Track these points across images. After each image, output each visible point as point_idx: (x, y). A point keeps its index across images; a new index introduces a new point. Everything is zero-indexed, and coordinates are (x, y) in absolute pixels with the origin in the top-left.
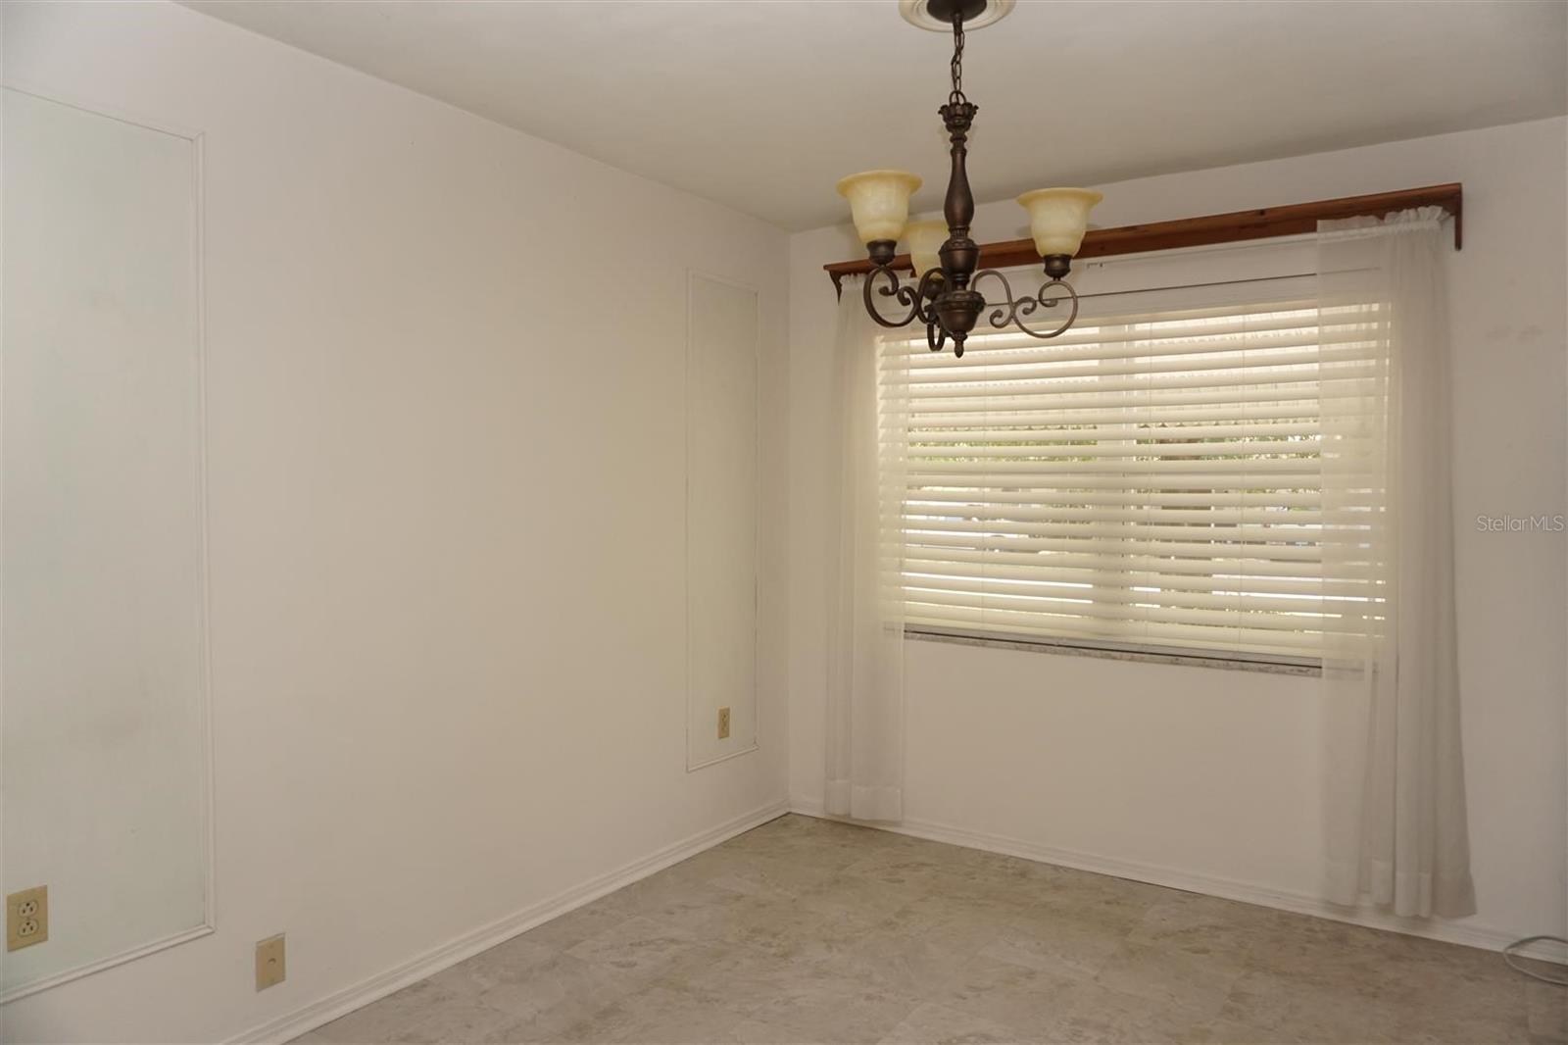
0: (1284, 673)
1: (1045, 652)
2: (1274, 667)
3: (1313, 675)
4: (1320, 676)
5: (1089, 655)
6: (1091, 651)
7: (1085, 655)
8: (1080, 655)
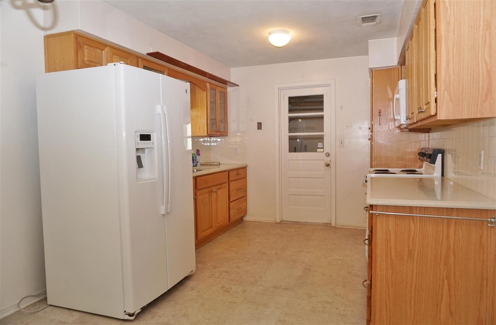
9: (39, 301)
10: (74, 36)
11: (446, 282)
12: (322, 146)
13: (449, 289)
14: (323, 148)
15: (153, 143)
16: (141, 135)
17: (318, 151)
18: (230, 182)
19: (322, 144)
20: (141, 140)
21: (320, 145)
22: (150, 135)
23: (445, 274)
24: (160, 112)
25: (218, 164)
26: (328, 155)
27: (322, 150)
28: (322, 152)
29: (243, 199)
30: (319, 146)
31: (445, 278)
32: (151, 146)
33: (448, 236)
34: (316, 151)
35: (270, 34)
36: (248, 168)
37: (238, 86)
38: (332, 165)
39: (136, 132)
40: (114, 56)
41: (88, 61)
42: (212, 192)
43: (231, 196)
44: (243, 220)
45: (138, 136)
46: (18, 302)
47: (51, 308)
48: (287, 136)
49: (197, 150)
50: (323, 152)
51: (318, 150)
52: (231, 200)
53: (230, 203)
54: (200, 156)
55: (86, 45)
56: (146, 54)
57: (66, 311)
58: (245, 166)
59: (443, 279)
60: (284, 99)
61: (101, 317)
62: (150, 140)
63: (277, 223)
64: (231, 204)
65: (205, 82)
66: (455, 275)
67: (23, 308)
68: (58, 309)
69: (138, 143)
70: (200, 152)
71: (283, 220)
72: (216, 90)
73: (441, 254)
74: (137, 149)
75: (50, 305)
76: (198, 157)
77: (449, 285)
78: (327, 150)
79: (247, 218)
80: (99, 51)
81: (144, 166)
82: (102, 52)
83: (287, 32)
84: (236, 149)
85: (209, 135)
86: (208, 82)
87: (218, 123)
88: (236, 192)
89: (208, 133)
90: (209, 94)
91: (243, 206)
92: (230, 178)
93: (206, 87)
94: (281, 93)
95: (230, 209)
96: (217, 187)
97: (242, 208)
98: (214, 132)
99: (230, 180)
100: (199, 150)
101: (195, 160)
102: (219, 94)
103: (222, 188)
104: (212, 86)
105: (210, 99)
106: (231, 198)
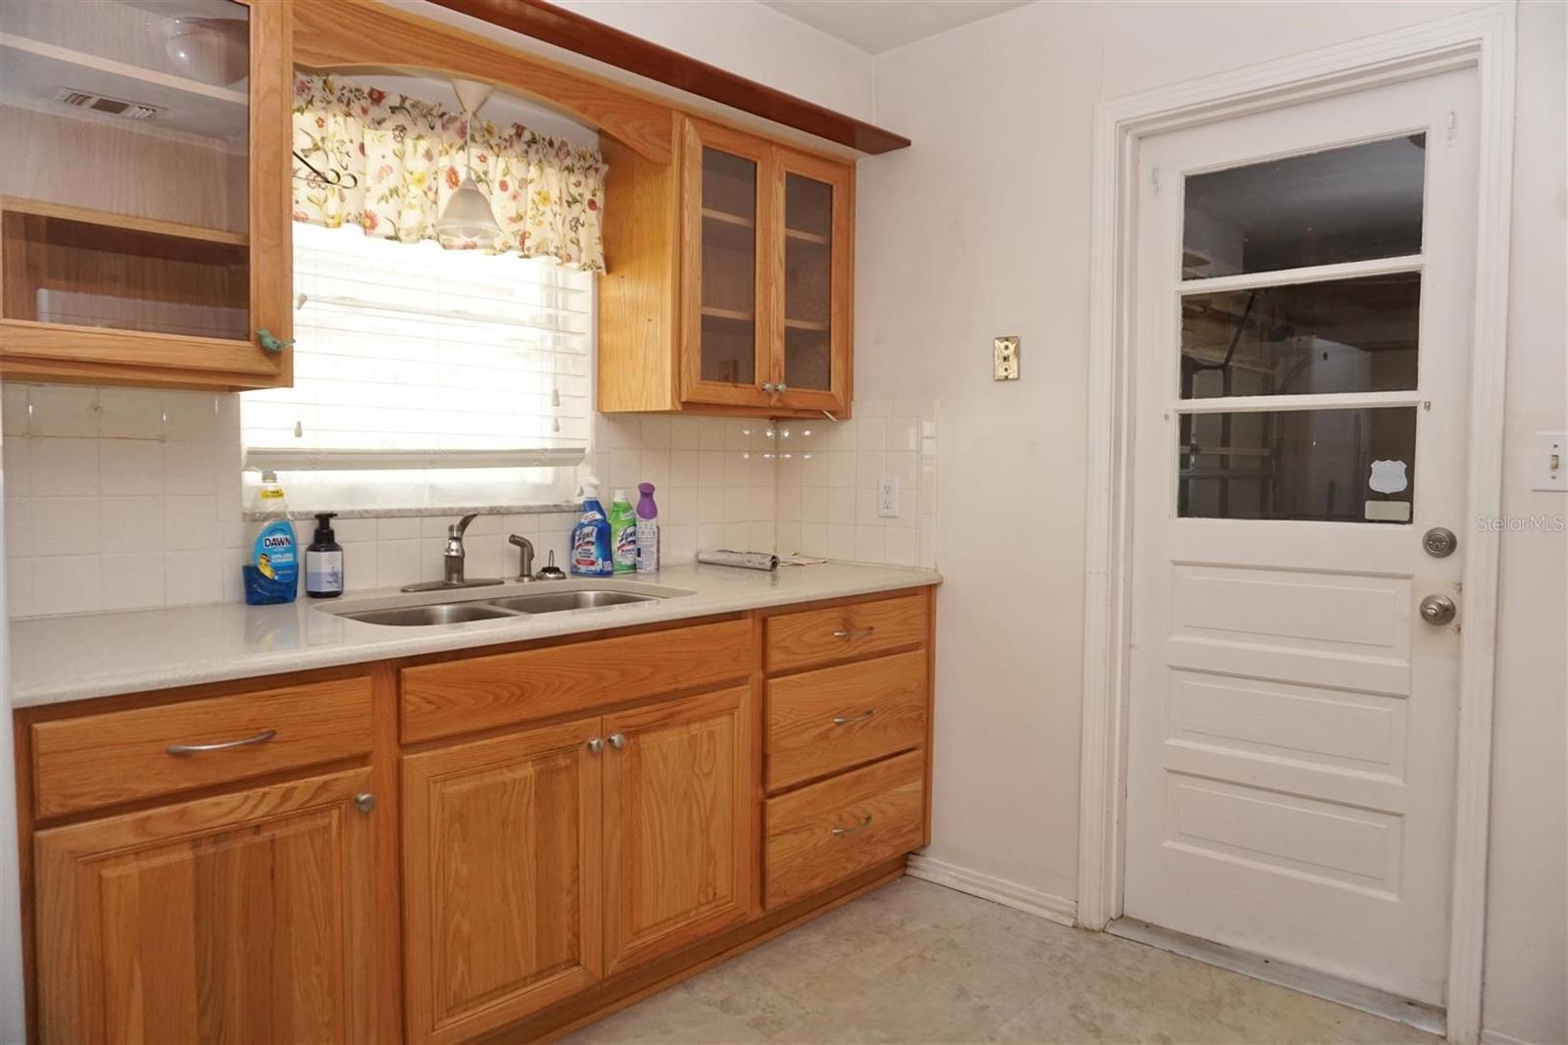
12: (1400, 485)
14: (1407, 495)
17: (1367, 516)
18: (771, 681)
19: (1400, 467)
21: (1385, 475)
25: (769, 564)
26: (1442, 545)
27: (1399, 509)
28: (1403, 523)
29: (889, 768)
30: (1375, 484)
34: (1358, 516)
36: (944, 595)
37: (907, 144)
38: (1474, 616)
42: (581, 751)
43: (773, 760)
44: (910, 871)
48: (1166, 417)
49: (641, 485)
50: (1410, 521)
51: (1371, 508)
52: (772, 786)
53: (771, 801)
54: (654, 521)
58: (928, 581)
60: (1157, 190)
63: (1086, 929)
64: (778, 807)
65: (666, 112)
70: (655, 496)
71: (1129, 912)
72: (759, 164)
76: (642, 523)
78: (1432, 509)
79: (933, 866)
84: (887, 489)
85: (690, 407)
86: (689, 115)
87: (770, 347)
88: (833, 735)
89: (684, 399)
90: (694, 179)
91: (893, 804)
92: (777, 660)
93: (670, 141)
94: (1136, 161)
95: (771, 832)
96: (638, 716)
97: (876, 818)
98: (729, 393)
99: (772, 668)
100: (652, 488)
101: (631, 539)
102: (780, 189)
103: (688, 722)
104: (723, 141)
105: (700, 211)
106: (772, 774)
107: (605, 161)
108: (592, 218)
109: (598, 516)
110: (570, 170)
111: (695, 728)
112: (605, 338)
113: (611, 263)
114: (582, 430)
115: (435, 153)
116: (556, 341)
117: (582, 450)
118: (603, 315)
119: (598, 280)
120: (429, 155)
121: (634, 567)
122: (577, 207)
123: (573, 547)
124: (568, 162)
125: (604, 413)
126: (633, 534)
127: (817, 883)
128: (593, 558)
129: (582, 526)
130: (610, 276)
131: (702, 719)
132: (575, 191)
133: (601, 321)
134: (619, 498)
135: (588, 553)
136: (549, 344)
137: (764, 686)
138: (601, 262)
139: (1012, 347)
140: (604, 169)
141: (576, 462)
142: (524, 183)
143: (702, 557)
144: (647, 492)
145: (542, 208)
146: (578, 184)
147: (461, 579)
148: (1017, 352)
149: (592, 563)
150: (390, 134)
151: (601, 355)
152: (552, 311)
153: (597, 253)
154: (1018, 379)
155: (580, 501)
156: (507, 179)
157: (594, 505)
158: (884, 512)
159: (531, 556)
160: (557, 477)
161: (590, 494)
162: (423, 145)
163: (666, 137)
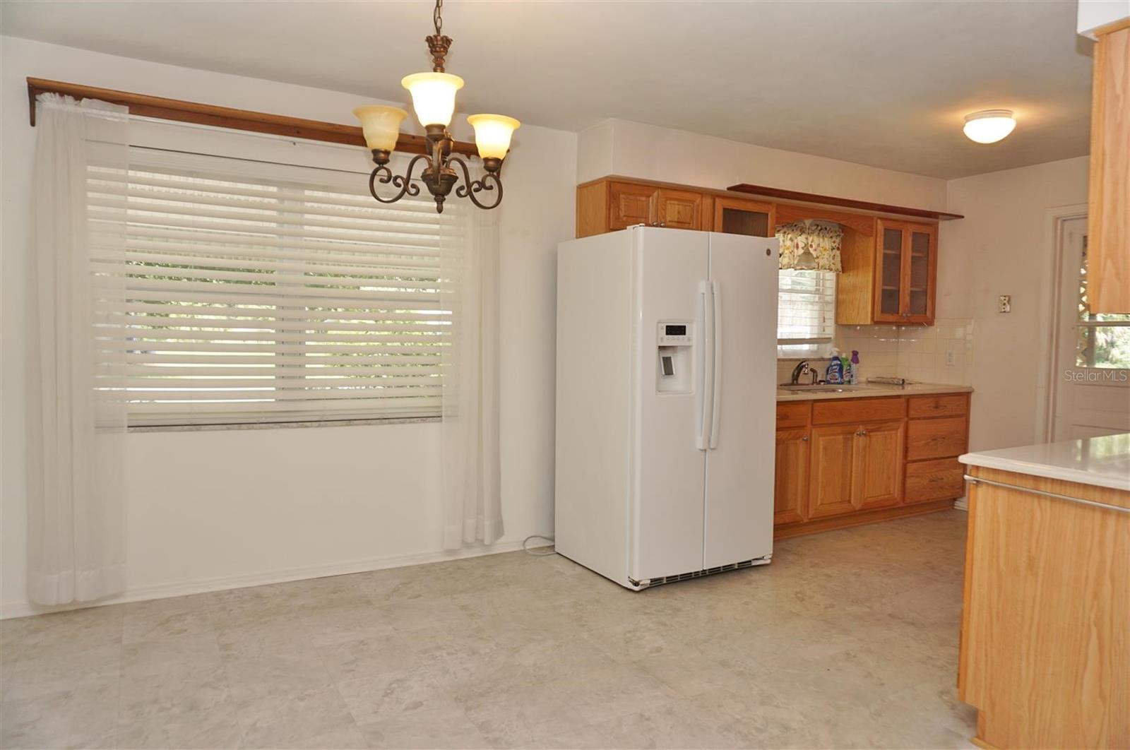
0: (414, 422)
1: (253, 428)
2: (408, 420)
3: (438, 422)
4: (441, 421)
5: (288, 427)
6: (289, 424)
7: (285, 427)
8: (281, 428)
9: (549, 547)
10: (607, 184)
11: (1094, 631)
13: (1101, 648)
15: (689, 339)
16: (667, 327)
18: (909, 421)
20: (667, 334)
22: (685, 327)
23: (1093, 616)
24: (704, 292)
25: (901, 382)
31: (1092, 623)
32: (687, 344)
33: (1102, 543)
35: (967, 119)
36: (973, 397)
37: (963, 217)
39: (659, 322)
40: (668, 202)
41: (625, 216)
42: (855, 435)
43: (910, 450)
44: (955, 507)
45: (662, 328)
46: (524, 539)
47: (557, 556)
48: (1073, 328)
49: (853, 352)
52: (909, 459)
53: (908, 464)
54: (858, 365)
55: (623, 193)
56: (726, 190)
57: (571, 563)
58: (966, 390)
59: (1089, 626)
61: (605, 580)
62: (685, 334)
64: (911, 468)
65: (871, 218)
66: (1111, 620)
67: (529, 549)
68: (563, 559)
69: (662, 339)
70: (858, 356)
72: (903, 231)
73: (1087, 577)
74: (661, 348)
75: (558, 553)
76: (854, 366)
77: (1100, 638)
80: (644, 199)
81: (674, 373)
82: (649, 201)
83: (1008, 114)
84: (950, 355)
85: (877, 323)
86: (879, 218)
87: (905, 299)
88: (930, 444)
89: (875, 320)
90: (880, 241)
91: (951, 476)
92: (912, 413)
93: (873, 229)
94: (1062, 229)
95: (908, 475)
96: (870, 427)
97: (945, 480)
98: (890, 318)
99: (911, 416)
100: (857, 353)
101: (849, 371)
102: (910, 239)
103: (884, 431)
104: (890, 225)
105: (882, 251)
106: (910, 454)
107: (843, 232)
108: (838, 253)
109: (839, 363)
110: (831, 237)
111: (886, 433)
112: (840, 297)
113: (844, 271)
114: (830, 331)
115: (794, 239)
116: (820, 298)
117: (830, 338)
118: (840, 288)
119: (838, 276)
120: (791, 240)
121: (849, 382)
122: (834, 251)
123: (827, 373)
124: (831, 235)
125: (839, 325)
126: (849, 369)
127: (923, 498)
128: (837, 377)
129: (831, 366)
130: (844, 275)
131: (888, 430)
132: (834, 245)
133: (838, 290)
134: (844, 356)
135: (835, 376)
136: (817, 299)
137: (907, 422)
138: (840, 269)
139: (1007, 298)
140: (842, 235)
141: (828, 342)
142: (819, 245)
143: (869, 380)
144: (855, 354)
145: (824, 253)
146: (834, 242)
147: (797, 382)
148: (1008, 302)
149: (837, 379)
150: (782, 235)
151: (838, 303)
152: (818, 287)
153: (839, 266)
154: (1009, 312)
155: (831, 357)
156: (813, 244)
157: (836, 358)
158: (948, 363)
159: (817, 376)
160: (818, 349)
161: (835, 354)
162: (789, 236)
163: (871, 227)
